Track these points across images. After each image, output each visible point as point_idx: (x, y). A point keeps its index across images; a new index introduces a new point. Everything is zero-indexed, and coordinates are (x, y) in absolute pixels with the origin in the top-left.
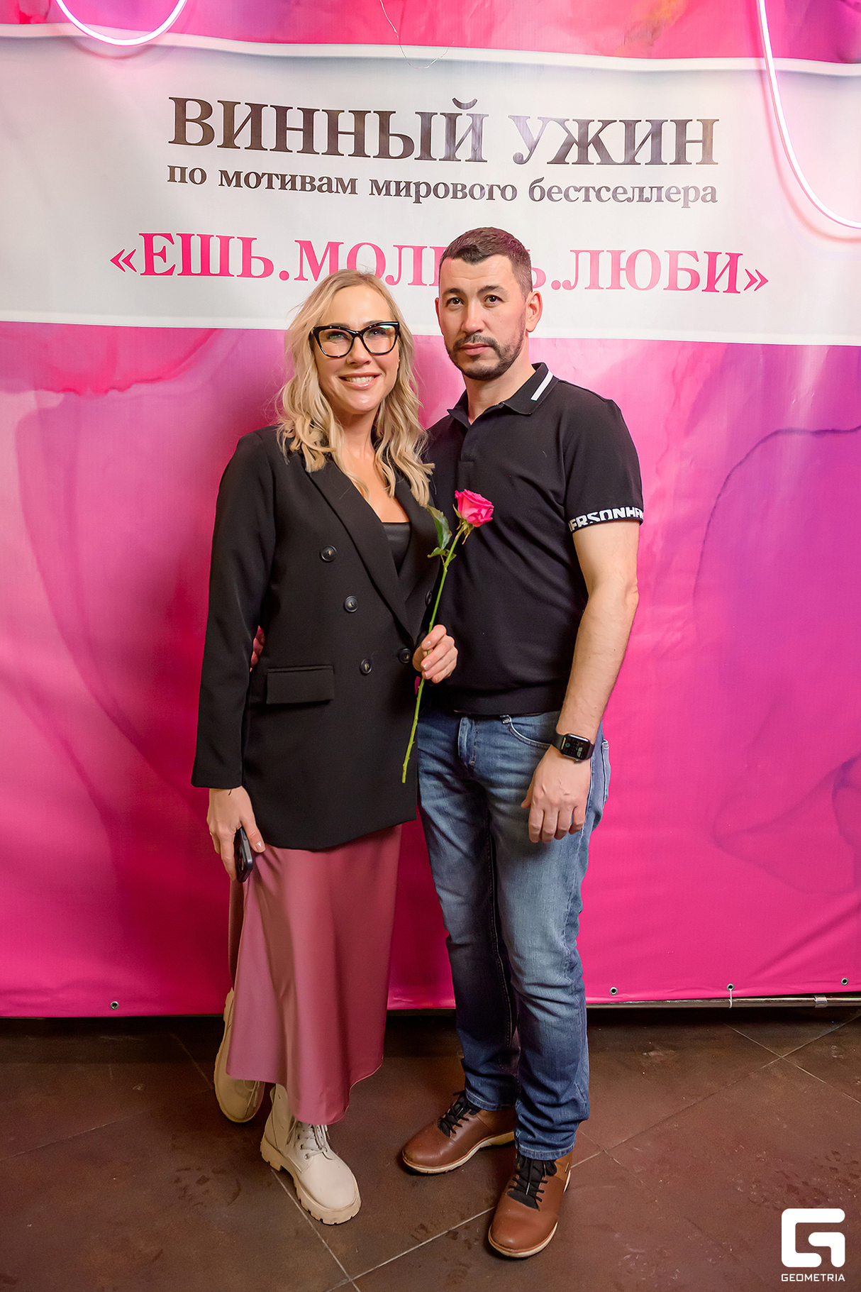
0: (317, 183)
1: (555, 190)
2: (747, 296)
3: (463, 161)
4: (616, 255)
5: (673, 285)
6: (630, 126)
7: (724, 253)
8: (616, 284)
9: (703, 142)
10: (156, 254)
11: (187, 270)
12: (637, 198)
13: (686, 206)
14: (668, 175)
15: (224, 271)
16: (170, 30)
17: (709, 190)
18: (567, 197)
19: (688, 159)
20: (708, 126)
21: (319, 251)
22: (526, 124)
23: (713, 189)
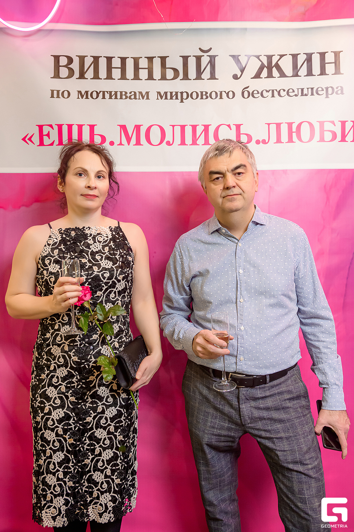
1: (255, 92)
3: (206, 79)
4: (290, 125)
5: (322, 140)
6: (295, 57)
7: (350, 121)
8: (290, 140)
9: (335, 63)
10: (45, 135)
11: (60, 143)
12: (300, 94)
13: (327, 97)
14: (317, 81)
16: (51, 21)
17: (339, 88)
18: (262, 95)
19: (327, 73)
20: (337, 54)
21: (130, 130)
22: (239, 59)
23: (342, 87)
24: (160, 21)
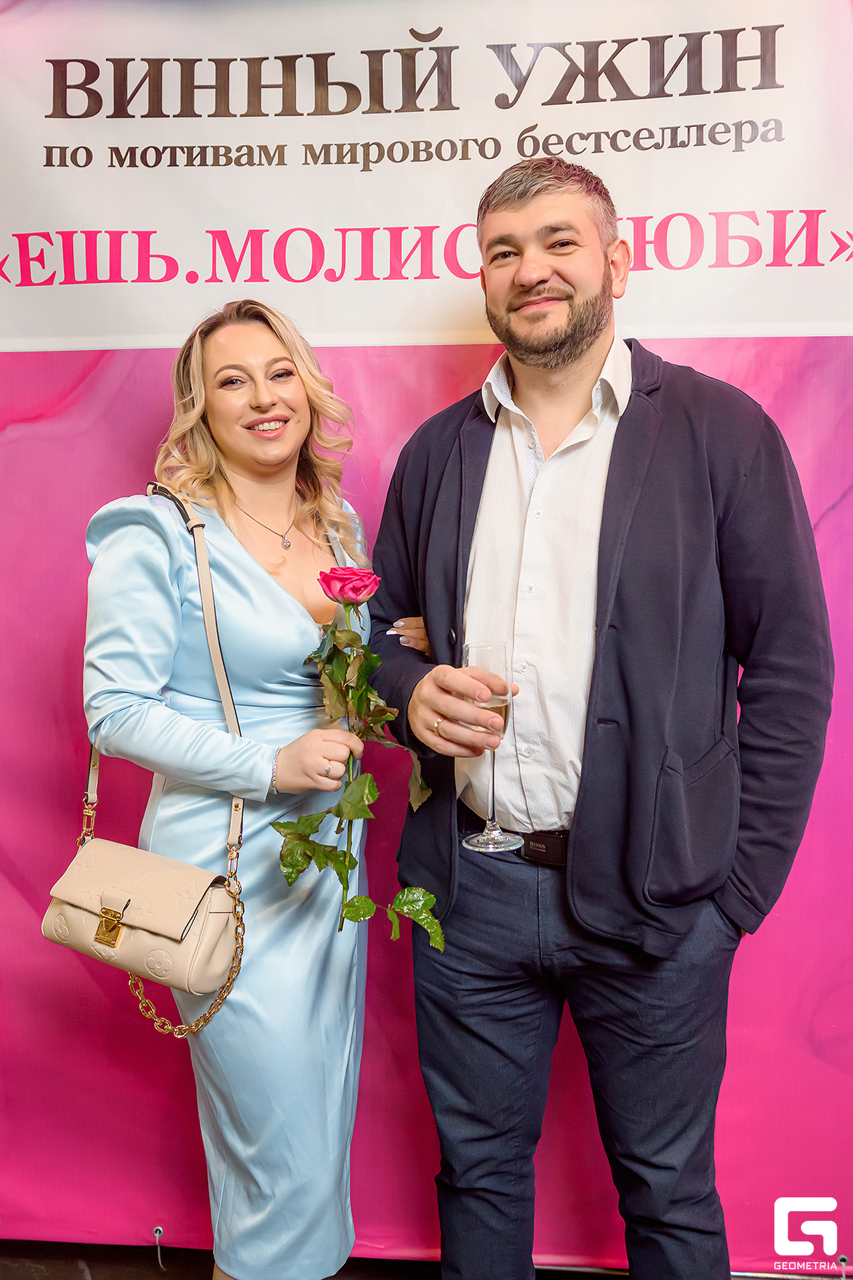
1: (553, 140)
2: (836, 270)
3: (427, 110)
4: (640, 223)
5: (722, 260)
6: (657, 44)
8: (640, 264)
10: (33, 259)
11: (70, 278)
12: (668, 142)
13: (738, 148)
14: (712, 108)
15: (115, 276)
17: (772, 124)
18: (569, 148)
19: (740, 84)
20: (767, 35)
21: (237, 243)
22: (512, 55)
23: (778, 123)
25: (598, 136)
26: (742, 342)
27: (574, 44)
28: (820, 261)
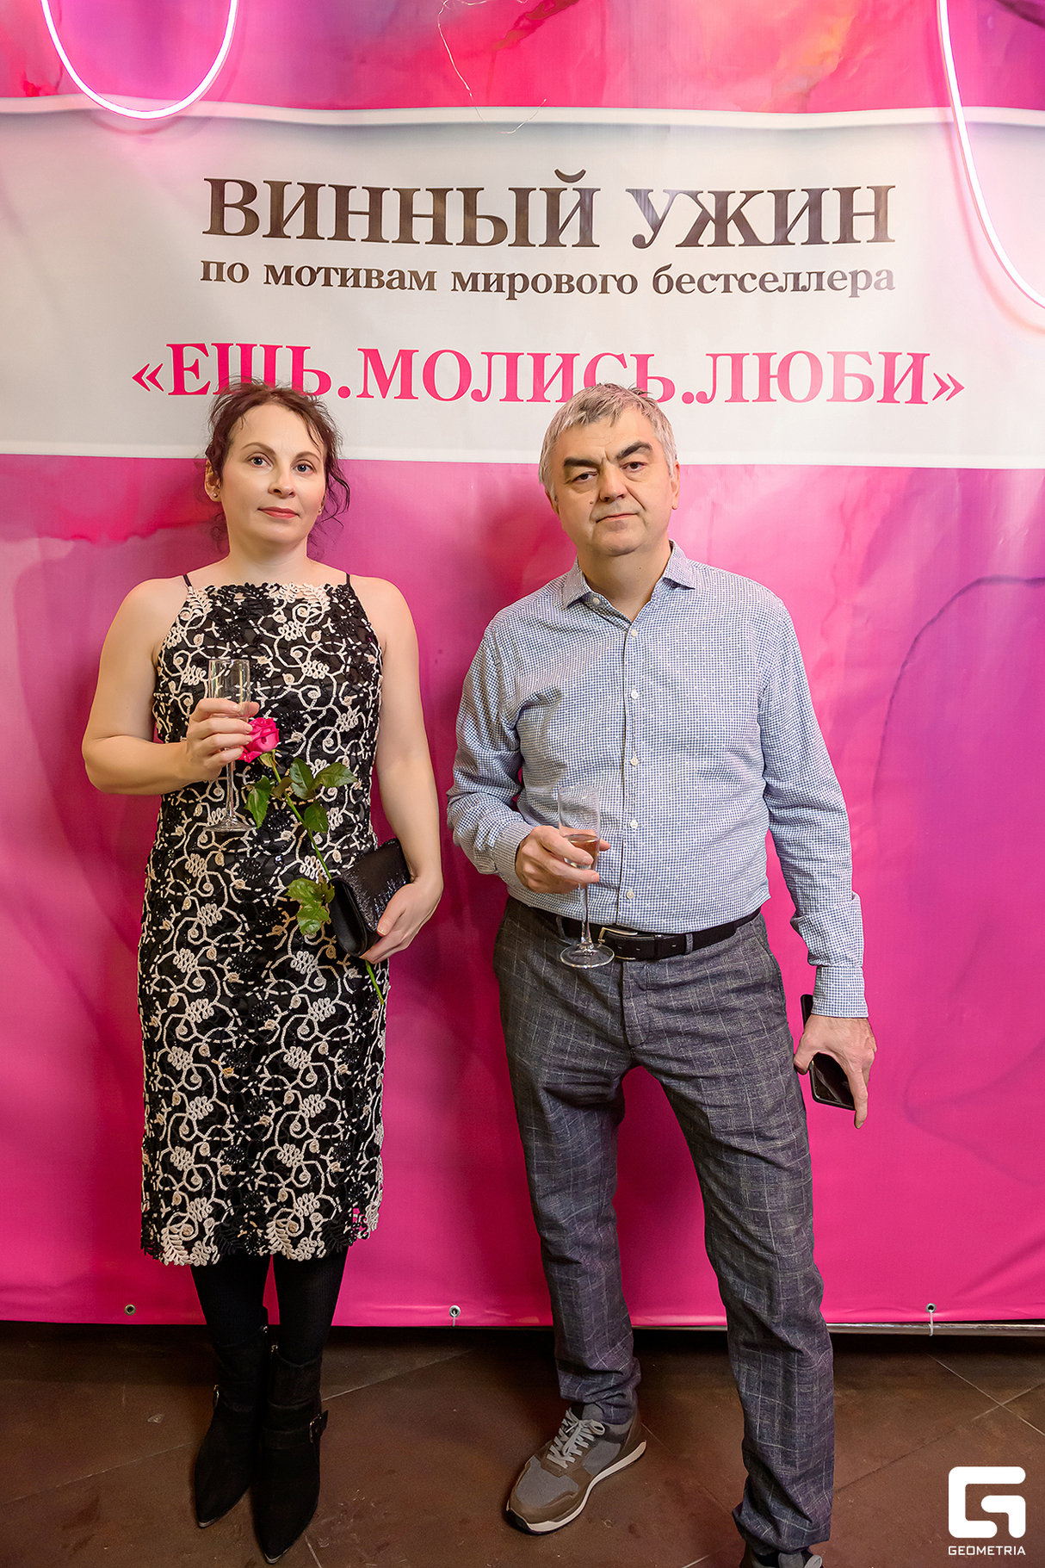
0: (386, 278)
1: (686, 279)
2: (936, 408)
3: (569, 246)
4: (765, 359)
5: (839, 396)
6: (781, 197)
7: (904, 354)
8: (764, 396)
9: (876, 214)
10: (187, 369)
12: (791, 285)
13: (854, 294)
14: (831, 257)
16: (207, 97)
17: (884, 275)
18: (701, 287)
19: (856, 237)
20: (881, 194)
21: (388, 364)
22: (649, 200)
23: (889, 273)
24: (465, 103)
25: (727, 278)
26: (855, 470)
27: (706, 192)
28: (924, 400)
